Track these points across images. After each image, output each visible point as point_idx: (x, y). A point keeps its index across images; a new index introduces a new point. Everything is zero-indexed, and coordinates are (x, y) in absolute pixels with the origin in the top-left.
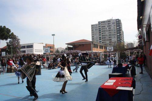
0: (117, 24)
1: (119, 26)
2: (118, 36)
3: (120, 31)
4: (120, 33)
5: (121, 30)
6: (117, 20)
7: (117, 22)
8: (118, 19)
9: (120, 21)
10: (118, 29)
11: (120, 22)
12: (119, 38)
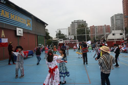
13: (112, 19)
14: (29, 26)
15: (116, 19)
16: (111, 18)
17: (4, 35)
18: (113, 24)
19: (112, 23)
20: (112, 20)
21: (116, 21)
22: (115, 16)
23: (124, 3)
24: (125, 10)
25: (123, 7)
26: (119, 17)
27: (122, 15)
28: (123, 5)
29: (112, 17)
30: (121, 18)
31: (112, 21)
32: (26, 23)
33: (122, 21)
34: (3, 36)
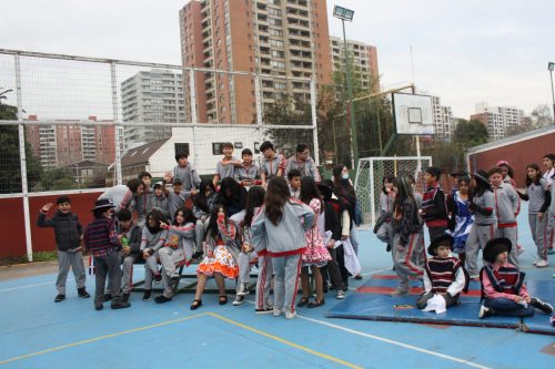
13: (128, 91)
15: (147, 90)
16: (123, 84)
18: (131, 112)
19: (127, 111)
20: (130, 93)
21: (147, 103)
22: (143, 80)
23: (188, 22)
24: (192, 51)
25: (185, 37)
26: (156, 85)
27: (171, 79)
28: (184, 28)
29: (128, 81)
30: (167, 91)
31: (126, 98)
33: (170, 102)
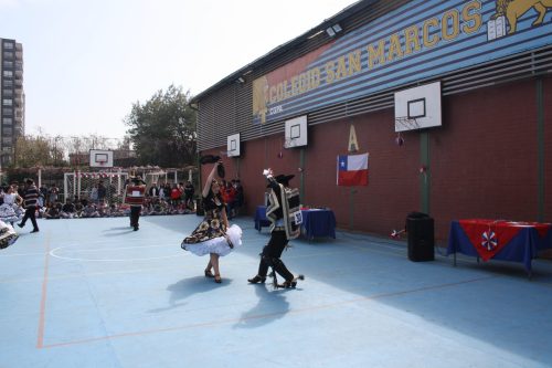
0: (8, 60)
1: (14, 69)
2: (5, 110)
3: (17, 91)
4: (17, 99)
5: (20, 87)
6: (6, 45)
7: (8, 50)
8: (13, 42)
9: (21, 50)
10: (8, 79)
11: (17, 54)
12: (12, 117)
14: (521, 26)
17: (355, 142)
32: (486, 17)
34: (353, 145)
